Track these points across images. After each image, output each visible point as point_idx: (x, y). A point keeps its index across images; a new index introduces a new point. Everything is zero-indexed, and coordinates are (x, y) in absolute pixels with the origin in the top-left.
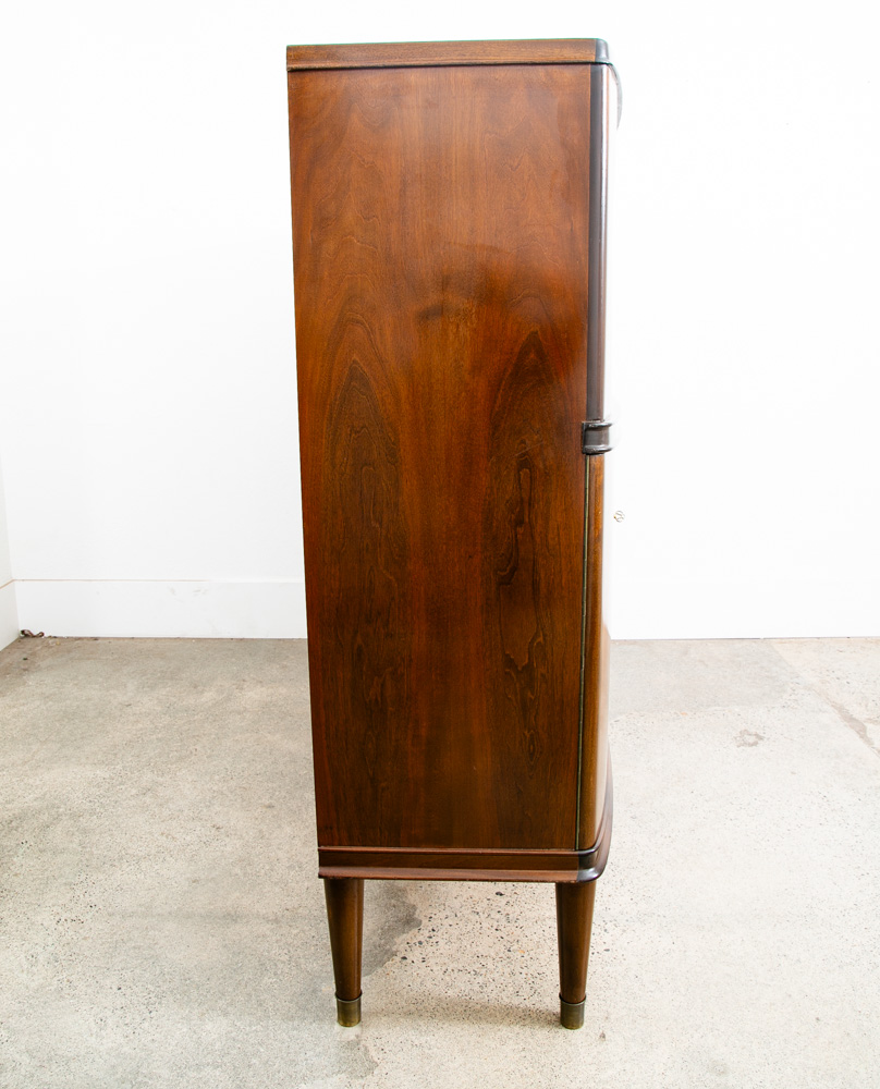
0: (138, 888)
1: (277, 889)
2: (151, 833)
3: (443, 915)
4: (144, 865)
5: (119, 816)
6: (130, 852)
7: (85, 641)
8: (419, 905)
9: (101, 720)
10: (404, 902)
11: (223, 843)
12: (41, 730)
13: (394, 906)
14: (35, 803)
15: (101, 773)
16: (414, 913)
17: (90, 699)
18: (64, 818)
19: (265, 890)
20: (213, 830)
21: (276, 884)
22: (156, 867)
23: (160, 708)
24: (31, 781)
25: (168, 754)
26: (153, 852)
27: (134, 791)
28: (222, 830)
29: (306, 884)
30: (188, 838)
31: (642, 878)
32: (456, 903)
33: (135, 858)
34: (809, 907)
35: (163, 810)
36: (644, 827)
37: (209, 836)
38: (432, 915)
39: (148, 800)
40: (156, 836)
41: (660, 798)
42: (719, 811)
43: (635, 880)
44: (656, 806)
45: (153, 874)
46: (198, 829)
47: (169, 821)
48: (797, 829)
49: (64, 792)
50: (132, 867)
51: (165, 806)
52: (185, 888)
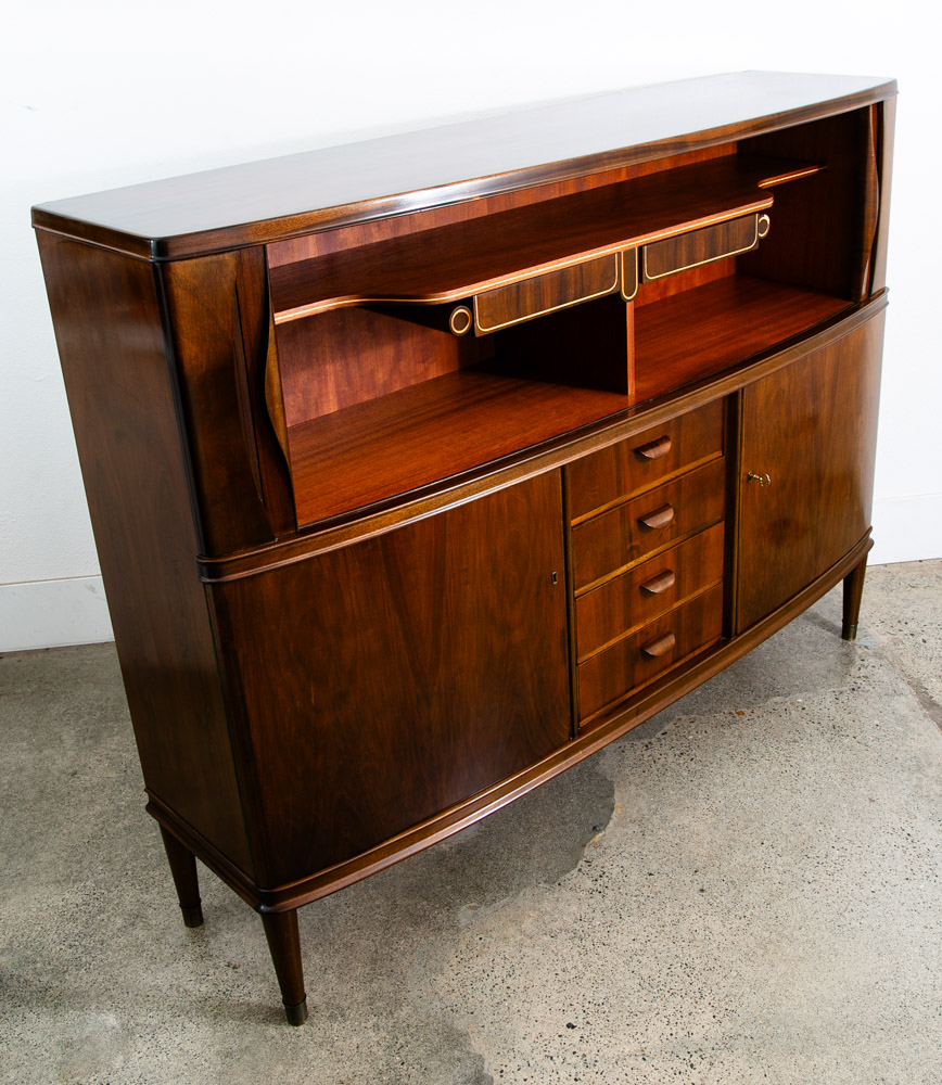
1: (324, 1054)
2: (157, 987)
3: (513, 1066)
4: (162, 1038)
5: (112, 965)
6: (141, 1020)
8: (486, 1056)
9: (45, 805)
10: (468, 1053)
11: (246, 991)
13: (459, 1060)
15: (73, 896)
16: (483, 1068)
17: (21, 770)
19: (310, 1057)
20: (230, 971)
22: (178, 1040)
23: (113, 775)
25: (145, 853)
27: (119, 922)
28: (240, 970)
29: (355, 1040)
30: (203, 989)
31: (722, 984)
32: (526, 1046)
33: (148, 1030)
34: (903, 1006)
35: (163, 947)
36: (715, 904)
37: (227, 981)
38: (503, 1068)
39: (141, 934)
40: (164, 991)
41: (728, 857)
42: (795, 870)
43: (715, 988)
44: (726, 869)
45: (176, 1052)
46: (212, 971)
47: (175, 965)
48: (883, 890)
49: (34, 934)
50: (149, 1045)
51: (163, 941)
52: (219, 1068)
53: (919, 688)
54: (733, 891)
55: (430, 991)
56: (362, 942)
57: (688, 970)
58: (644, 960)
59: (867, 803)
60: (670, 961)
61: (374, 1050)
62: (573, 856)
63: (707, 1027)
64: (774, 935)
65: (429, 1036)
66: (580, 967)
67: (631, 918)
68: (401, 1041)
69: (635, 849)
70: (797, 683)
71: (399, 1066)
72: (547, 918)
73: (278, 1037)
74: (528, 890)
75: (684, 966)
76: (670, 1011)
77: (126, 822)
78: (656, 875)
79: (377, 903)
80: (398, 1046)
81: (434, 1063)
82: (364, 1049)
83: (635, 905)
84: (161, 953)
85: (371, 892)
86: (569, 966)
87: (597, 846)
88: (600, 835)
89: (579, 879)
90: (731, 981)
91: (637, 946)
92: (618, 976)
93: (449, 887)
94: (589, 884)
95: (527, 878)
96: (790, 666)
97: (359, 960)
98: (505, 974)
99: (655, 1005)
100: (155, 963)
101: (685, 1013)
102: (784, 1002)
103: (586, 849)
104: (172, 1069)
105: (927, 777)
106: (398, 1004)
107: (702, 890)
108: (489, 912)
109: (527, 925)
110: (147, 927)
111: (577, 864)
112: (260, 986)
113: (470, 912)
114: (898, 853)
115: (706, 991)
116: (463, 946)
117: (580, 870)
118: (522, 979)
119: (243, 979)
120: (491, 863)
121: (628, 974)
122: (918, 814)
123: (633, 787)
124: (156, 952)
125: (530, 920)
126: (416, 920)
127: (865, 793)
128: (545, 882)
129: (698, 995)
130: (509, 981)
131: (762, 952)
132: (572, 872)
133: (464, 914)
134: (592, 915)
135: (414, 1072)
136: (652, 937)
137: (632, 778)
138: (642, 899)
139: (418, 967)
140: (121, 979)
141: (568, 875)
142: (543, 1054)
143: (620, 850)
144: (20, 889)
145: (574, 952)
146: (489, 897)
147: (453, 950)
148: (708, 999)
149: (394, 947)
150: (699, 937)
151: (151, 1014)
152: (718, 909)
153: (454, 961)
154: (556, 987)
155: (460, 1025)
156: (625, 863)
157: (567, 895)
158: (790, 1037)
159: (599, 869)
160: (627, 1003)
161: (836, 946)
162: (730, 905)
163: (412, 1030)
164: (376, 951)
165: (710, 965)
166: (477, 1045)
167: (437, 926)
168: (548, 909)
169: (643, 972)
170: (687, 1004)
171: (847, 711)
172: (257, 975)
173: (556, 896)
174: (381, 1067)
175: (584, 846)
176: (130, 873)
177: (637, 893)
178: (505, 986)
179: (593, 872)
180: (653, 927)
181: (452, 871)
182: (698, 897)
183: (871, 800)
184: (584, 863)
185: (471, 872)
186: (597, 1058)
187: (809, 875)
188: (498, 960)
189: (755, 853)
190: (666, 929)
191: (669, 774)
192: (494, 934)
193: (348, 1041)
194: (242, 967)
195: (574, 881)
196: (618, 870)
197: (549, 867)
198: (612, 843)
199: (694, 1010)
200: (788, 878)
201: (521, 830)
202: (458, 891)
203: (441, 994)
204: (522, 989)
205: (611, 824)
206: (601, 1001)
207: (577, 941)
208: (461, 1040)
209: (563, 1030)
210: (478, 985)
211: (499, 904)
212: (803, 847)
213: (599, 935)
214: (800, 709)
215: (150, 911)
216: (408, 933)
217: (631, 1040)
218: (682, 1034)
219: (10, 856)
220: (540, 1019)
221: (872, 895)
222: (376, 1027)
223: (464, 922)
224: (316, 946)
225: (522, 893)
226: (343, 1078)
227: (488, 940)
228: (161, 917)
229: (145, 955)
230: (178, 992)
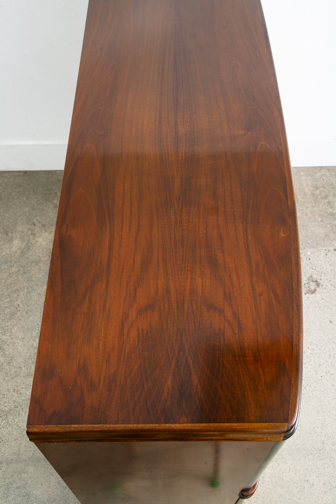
0: (10, 439)
2: (8, 390)
4: (10, 418)
22: (17, 420)
25: (4, 311)
26: (13, 407)
33: (4, 413)
34: (323, 443)
35: (11, 367)
40: (11, 392)
45: (16, 426)
47: (16, 378)
48: (326, 375)
50: (4, 422)
51: (11, 364)
59: (328, 323)
70: (309, 242)
84: (10, 371)
96: (308, 230)
124: (8, 370)
127: (329, 317)
151: (5, 405)
171: (330, 264)
183: (331, 322)
214: (308, 259)
221: (320, 378)
228: (11, 350)
229: (3, 371)
230: (17, 393)
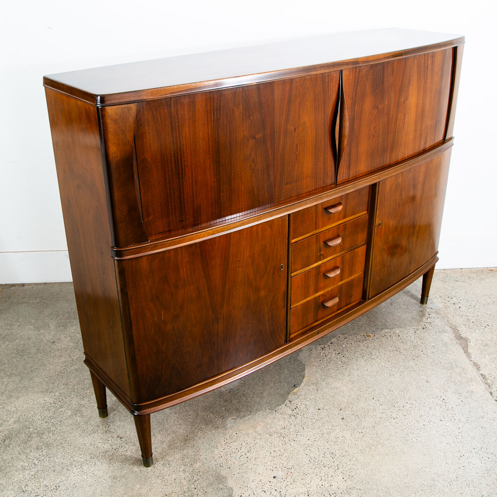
0: (84, 485)
1: (159, 481)
2: (85, 444)
4: (85, 468)
5: (64, 432)
6: (76, 459)
7: (17, 287)
8: (234, 488)
9: (39, 356)
10: (226, 486)
11: (125, 449)
12: (6, 365)
13: (222, 489)
14: (15, 425)
15: (48, 399)
16: (232, 494)
17: (29, 339)
18: (34, 436)
19: (153, 482)
20: (119, 440)
21: (158, 477)
22: (92, 469)
23: (71, 344)
24: (9, 408)
25: (84, 382)
27: (69, 413)
28: (123, 439)
29: (174, 476)
30: (106, 447)
31: (348, 463)
32: (253, 485)
33: (79, 464)
34: (433, 480)
35: (88, 426)
36: (348, 426)
37: (117, 444)
38: (242, 494)
39: (79, 419)
40: (87, 446)
41: (356, 404)
42: (388, 412)
43: (345, 465)
44: (355, 409)
45: (91, 474)
46: (110, 439)
47: (93, 435)
48: (429, 424)
49: (30, 415)
50: (79, 470)
51: (89, 423)
52: (110, 484)
53: (455, 330)
54: (357, 420)
55: (211, 456)
56: (180, 431)
57: (333, 456)
58: (313, 449)
59: (425, 383)
60: (325, 451)
61: (183, 481)
62: (283, 397)
63: (339, 483)
64: (375, 443)
65: (209, 477)
66: (282, 450)
67: (308, 429)
68: (195, 478)
69: (312, 397)
70: (397, 323)
71: (193, 489)
72: (268, 426)
73: (138, 471)
74: (261, 413)
75: (331, 454)
76: (323, 474)
77: (76, 367)
78: (322, 410)
79: (189, 413)
80: (194, 480)
81: (209, 490)
82: (177, 481)
83: (310, 423)
84: (87, 429)
85: (187, 408)
86: (277, 449)
87: (295, 394)
88: (297, 389)
89: (285, 409)
90: (352, 462)
91: (310, 442)
92: (300, 456)
93: (223, 408)
94: (290, 412)
95: (261, 407)
96: (394, 315)
97: (179, 439)
98: (246, 451)
99: (316, 471)
100: (84, 433)
101: (330, 476)
102: (377, 473)
103: (290, 395)
104: (89, 482)
105: (455, 372)
106: (195, 461)
107: (343, 419)
108: (241, 421)
109: (259, 428)
110: (82, 416)
111: (285, 402)
112: (132, 448)
113: (232, 421)
114: (438, 408)
115: (340, 466)
116: (228, 437)
117: (286, 405)
118: (254, 454)
119: (124, 444)
120: (244, 398)
121: (305, 456)
122: (449, 390)
123: (314, 367)
124: (85, 428)
125: (260, 427)
126: (207, 422)
127: (425, 378)
128: (269, 409)
129: (337, 468)
130: (248, 454)
131: (368, 449)
132: (282, 406)
133: (230, 422)
134: (290, 426)
135: (200, 493)
136: (317, 439)
137: (314, 363)
138: (314, 421)
139: (206, 445)
140: (68, 439)
141: (280, 407)
142: (261, 489)
143: (306, 397)
144: (25, 394)
145: (280, 443)
146: (242, 414)
147: (223, 438)
148: (341, 470)
149: (196, 434)
150: (339, 441)
151: (81, 456)
152: (349, 428)
153: (223, 443)
154: (270, 459)
155: (224, 473)
156: (307, 403)
157: (279, 416)
158: (378, 491)
159: (295, 405)
160: (303, 469)
161: (404, 449)
162: (356, 427)
163: (201, 474)
164: (187, 436)
165: (344, 454)
166: (230, 483)
167: (216, 426)
168: (269, 422)
169: (311, 455)
170: (331, 472)
171: (420, 338)
172: (131, 442)
173: (273, 416)
174: (185, 490)
175: (289, 394)
176: (76, 390)
177: (312, 418)
178: (246, 456)
179: (292, 406)
180: (318, 434)
181: (226, 401)
182: (341, 422)
183: (427, 382)
184: (288, 402)
185: (234, 402)
186: (286, 493)
187: (394, 415)
188: (243, 444)
189: (370, 403)
190: (324, 435)
191: (332, 362)
192: (243, 432)
193: (171, 476)
194: (124, 438)
195: (283, 410)
196: (304, 406)
197: (271, 403)
198: (302, 393)
199: (334, 475)
200: (384, 416)
201: (260, 384)
202: (228, 410)
203: (216, 458)
204: (254, 458)
205: (302, 384)
206: (291, 467)
207: (282, 438)
208: (223, 480)
209: (272, 479)
210: (233, 455)
211: (246, 418)
212: (393, 402)
213: (292, 436)
214: (397, 336)
215: (84, 409)
216: (203, 428)
217: (303, 486)
218: (327, 485)
219: (22, 378)
220: (261, 473)
221: (423, 427)
222: (184, 471)
223: (229, 425)
224: (159, 431)
225: (258, 414)
226: (167, 493)
227: (240, 434)
228: (89, 412)
229: (80, 429)
230: (94, 447)
